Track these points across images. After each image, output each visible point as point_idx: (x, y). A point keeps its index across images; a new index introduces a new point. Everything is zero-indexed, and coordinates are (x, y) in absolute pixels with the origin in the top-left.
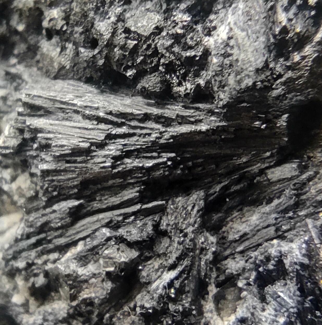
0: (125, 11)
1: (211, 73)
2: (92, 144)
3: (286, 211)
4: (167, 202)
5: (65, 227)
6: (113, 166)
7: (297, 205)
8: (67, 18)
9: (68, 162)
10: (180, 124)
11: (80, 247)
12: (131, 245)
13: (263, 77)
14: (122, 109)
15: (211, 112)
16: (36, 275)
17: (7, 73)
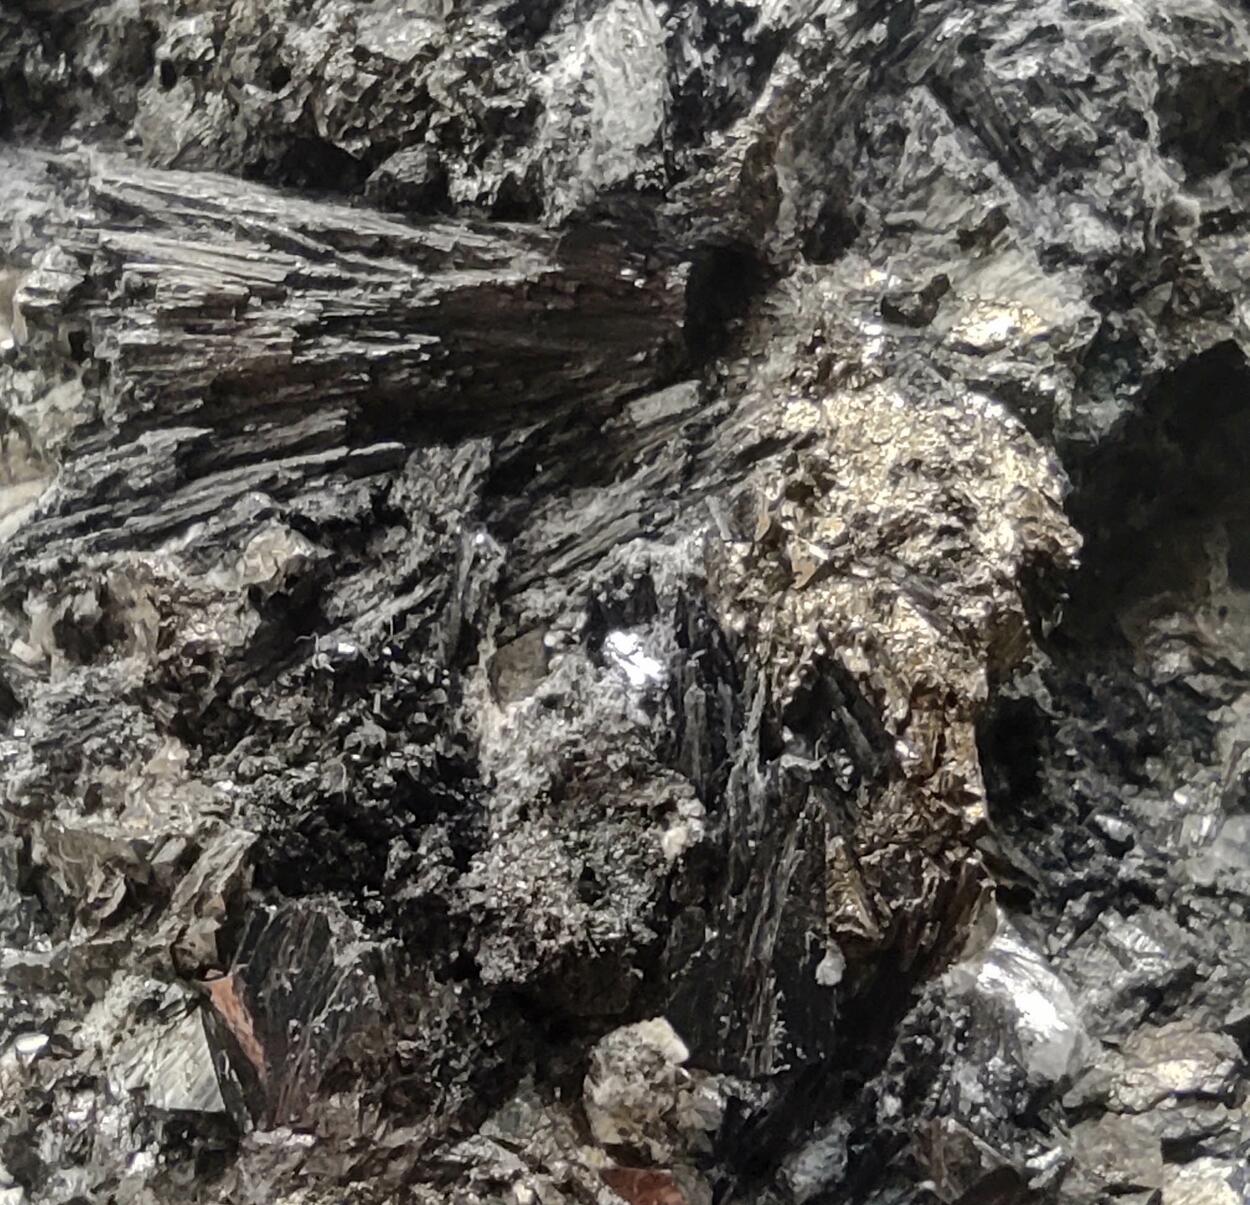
0: (358, 13)
1: (540, 147)
2: (253, 291)
3: (663, 484)
4: (409, 451)
5: (157, 492)
6: (297, 348)
8: (217, 37)
9: (191, 330)
10: (459, 267)
11: (194, 532)
12: (315, 531)
13: (650, 165)
15: (533, 242)
16: (75, 592)
17: (52, 168)
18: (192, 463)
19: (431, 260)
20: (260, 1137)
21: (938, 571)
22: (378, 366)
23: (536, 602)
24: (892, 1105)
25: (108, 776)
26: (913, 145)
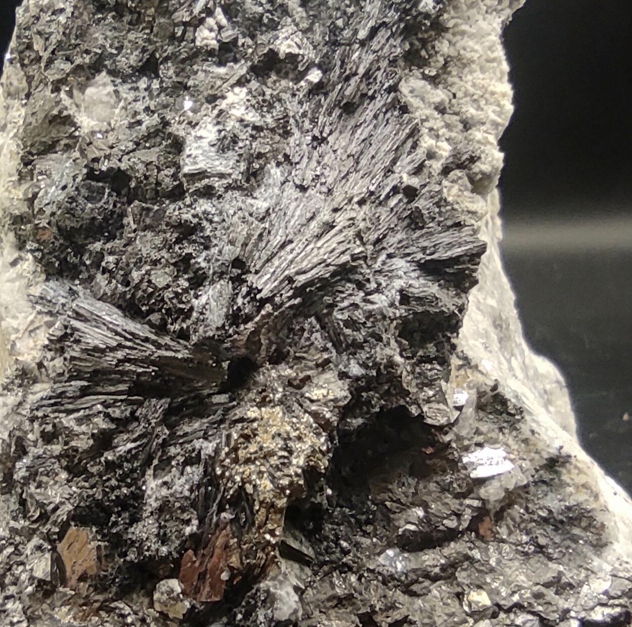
0: (152, 269)
1: (191, 322)
2: (107, 347)
3: (214, 423)
4: (145, 399)
5: (75, 398)
6: (117, 366)
7: (222, 421)
8: (117, 264)
9: (89, 355)
10: (166, 350)
11: (81, 413)
12: (113, 420)
13: (219, 333)
14: (133, 330)
15: (186, 347)
16: (47, 424)
17: (71, 289)
18: (84, 392)
19: (159, 346)
20: (61, 589)
21: (278, 468)
22: (139, 375)
23: (173, 451)
24: (240, 616)
25: (45, 479)
26: (306, 335)
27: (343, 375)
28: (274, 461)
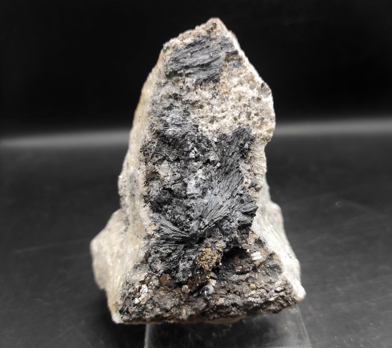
0: (180, 216)
1: (190, 229)
2: (170, 233)
4: (179, 245)
6: (172, 237)
8: (171, 212)
9: (165, 235)
10: (184, 235)
11: (164, 248)
13: (196, 232)
15: (188, 235)
17: (159, 216)
18: (164, 243)
20: (161, 287)
21: (210, 263)
22: (177, 240)
23: (185, 257)
24: (201, 292)
25: (156, 262)
26: (216, 232)
27: (224, 241)
28: (209, 261)
